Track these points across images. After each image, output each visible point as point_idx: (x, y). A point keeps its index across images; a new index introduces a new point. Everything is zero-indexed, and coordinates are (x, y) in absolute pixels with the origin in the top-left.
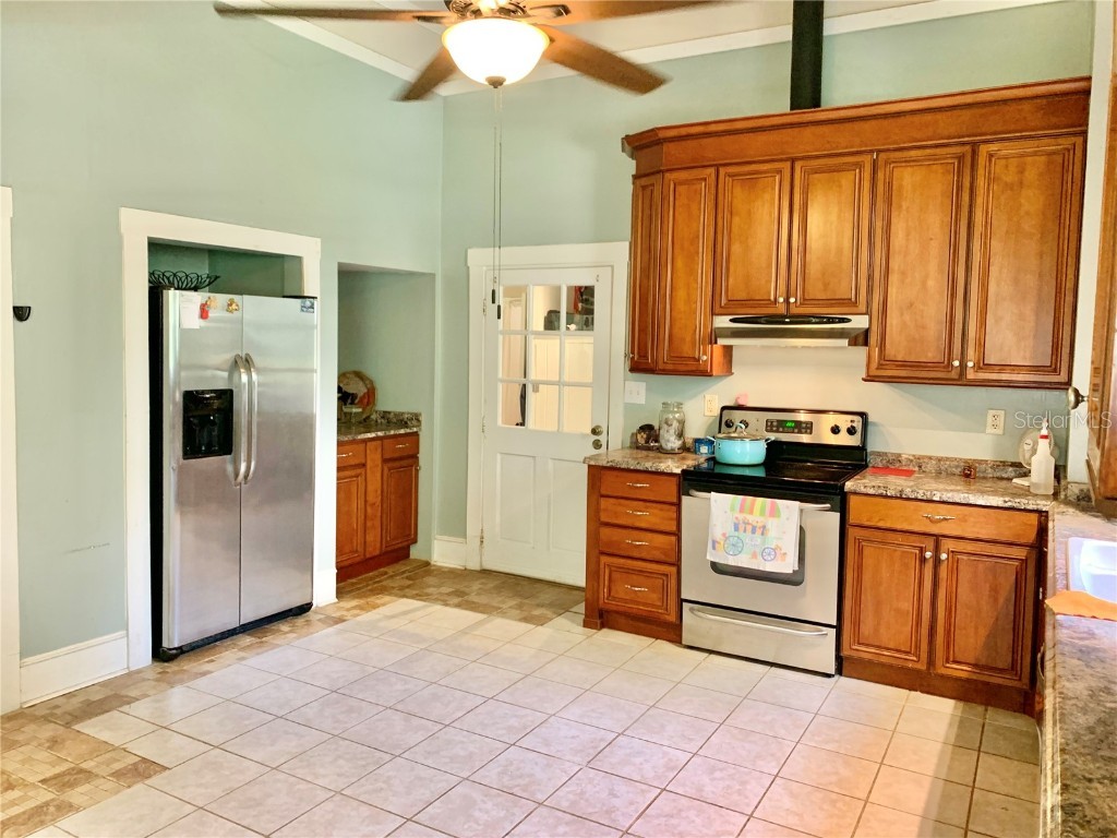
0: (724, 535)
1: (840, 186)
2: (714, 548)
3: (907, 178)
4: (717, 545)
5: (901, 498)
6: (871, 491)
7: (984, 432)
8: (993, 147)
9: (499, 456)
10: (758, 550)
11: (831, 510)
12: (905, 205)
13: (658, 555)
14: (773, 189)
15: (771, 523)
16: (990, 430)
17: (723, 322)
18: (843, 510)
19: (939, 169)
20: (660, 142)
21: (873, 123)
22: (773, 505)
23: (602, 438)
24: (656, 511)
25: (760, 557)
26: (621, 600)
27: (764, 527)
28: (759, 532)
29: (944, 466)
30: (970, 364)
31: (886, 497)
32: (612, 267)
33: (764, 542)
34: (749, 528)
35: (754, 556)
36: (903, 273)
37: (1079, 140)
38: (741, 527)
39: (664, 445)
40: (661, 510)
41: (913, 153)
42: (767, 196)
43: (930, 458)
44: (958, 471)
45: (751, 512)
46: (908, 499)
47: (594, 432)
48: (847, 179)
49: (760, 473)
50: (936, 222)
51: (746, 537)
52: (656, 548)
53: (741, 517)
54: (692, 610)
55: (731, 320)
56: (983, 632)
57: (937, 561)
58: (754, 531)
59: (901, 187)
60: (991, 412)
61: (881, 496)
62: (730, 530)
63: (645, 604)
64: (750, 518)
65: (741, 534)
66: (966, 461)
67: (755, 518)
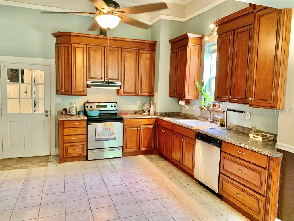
0: (101, 132)
1: (115, 54)
2: (98, 135)
3: (128, 55)
4: (99, 135)
5: (134, 119)
6: (129, 118)
7: (137, 105)
8: (142, 51)
9: (8, 123)
10: (109, 134)
11: (121, 123)
12: (127, 60)
13: (81, 140)
14: (100, 52)
15: (111, 127)
16: (137, 104)
17: (89, 82)
18: (123, 122)
19: (133, 54)
20: (70, 36)
21: (121, 42)
22: (111, 124)
23: (48, 114)
24: (80, 130)
25: (109, 135)
26: (70, 154)
27: (109, 129)
28: (108, 130)
29: (131, 112)
30: (139, 92)
31: (131, 119)
32: (50, 66)
33: (110, 132)
34: (106, 129)
35: (108, 135)
36: (127, 74)
37: (154, 52)
38: (104, 130)
39: (72, 113)
40: (82, 129)
41: (129, 50)
42: (99, 54)
43: (128, 111)
44: (133, 113)
45: (106, 126)
46: (135, 119)
47: (47, 112)
48: (116, 53)
49: (98, 118)
50: (133, 64)
51: (106, 131)
52: (80, 139)
53: (104, 127)
54: (90, 151)
55: (91, 82)
56: (147, 141)
57: (140, 129)
58: (107, 130)
59: (126, 57)
60: (138, 101)
61: (130, 119)
62: (102, 130)
63: (77, 153)
64: (106, 127)
65: (104, 131)
66: (135, 111)
67: (107, 127)
